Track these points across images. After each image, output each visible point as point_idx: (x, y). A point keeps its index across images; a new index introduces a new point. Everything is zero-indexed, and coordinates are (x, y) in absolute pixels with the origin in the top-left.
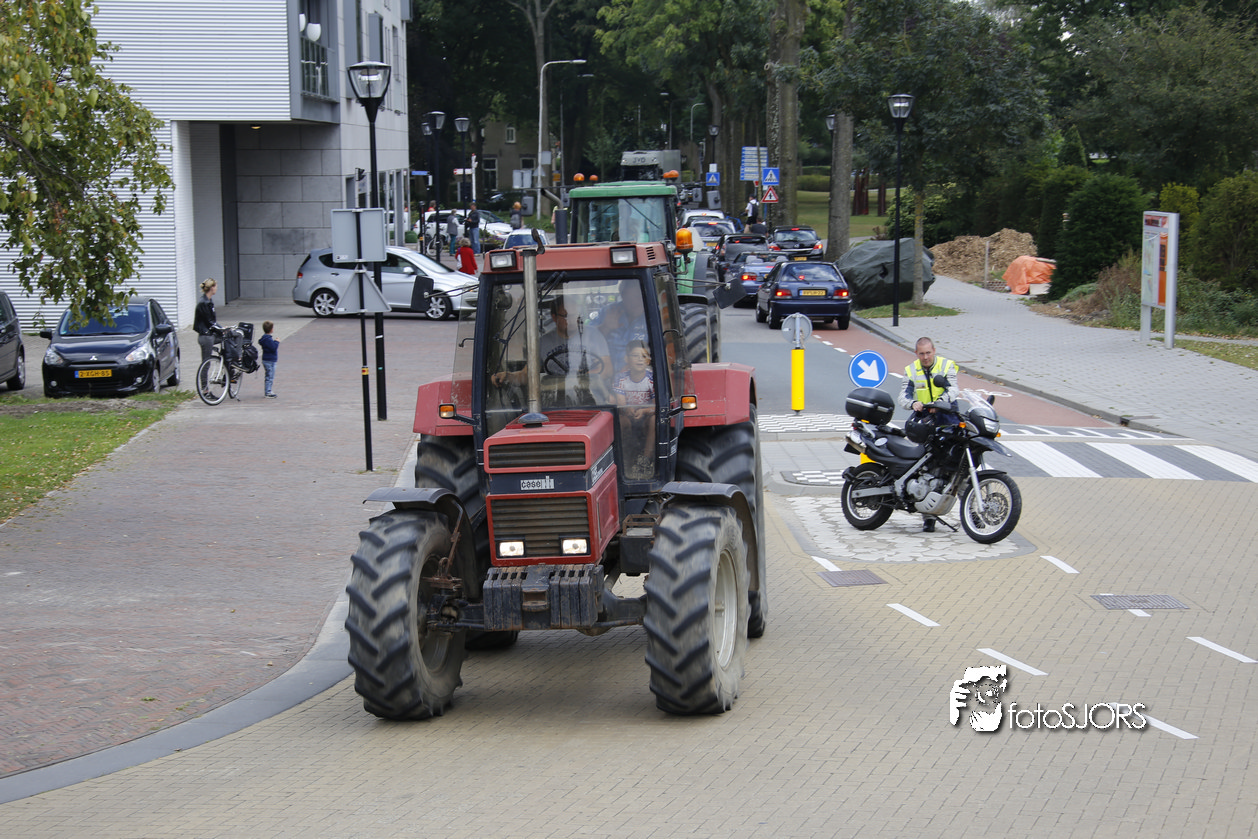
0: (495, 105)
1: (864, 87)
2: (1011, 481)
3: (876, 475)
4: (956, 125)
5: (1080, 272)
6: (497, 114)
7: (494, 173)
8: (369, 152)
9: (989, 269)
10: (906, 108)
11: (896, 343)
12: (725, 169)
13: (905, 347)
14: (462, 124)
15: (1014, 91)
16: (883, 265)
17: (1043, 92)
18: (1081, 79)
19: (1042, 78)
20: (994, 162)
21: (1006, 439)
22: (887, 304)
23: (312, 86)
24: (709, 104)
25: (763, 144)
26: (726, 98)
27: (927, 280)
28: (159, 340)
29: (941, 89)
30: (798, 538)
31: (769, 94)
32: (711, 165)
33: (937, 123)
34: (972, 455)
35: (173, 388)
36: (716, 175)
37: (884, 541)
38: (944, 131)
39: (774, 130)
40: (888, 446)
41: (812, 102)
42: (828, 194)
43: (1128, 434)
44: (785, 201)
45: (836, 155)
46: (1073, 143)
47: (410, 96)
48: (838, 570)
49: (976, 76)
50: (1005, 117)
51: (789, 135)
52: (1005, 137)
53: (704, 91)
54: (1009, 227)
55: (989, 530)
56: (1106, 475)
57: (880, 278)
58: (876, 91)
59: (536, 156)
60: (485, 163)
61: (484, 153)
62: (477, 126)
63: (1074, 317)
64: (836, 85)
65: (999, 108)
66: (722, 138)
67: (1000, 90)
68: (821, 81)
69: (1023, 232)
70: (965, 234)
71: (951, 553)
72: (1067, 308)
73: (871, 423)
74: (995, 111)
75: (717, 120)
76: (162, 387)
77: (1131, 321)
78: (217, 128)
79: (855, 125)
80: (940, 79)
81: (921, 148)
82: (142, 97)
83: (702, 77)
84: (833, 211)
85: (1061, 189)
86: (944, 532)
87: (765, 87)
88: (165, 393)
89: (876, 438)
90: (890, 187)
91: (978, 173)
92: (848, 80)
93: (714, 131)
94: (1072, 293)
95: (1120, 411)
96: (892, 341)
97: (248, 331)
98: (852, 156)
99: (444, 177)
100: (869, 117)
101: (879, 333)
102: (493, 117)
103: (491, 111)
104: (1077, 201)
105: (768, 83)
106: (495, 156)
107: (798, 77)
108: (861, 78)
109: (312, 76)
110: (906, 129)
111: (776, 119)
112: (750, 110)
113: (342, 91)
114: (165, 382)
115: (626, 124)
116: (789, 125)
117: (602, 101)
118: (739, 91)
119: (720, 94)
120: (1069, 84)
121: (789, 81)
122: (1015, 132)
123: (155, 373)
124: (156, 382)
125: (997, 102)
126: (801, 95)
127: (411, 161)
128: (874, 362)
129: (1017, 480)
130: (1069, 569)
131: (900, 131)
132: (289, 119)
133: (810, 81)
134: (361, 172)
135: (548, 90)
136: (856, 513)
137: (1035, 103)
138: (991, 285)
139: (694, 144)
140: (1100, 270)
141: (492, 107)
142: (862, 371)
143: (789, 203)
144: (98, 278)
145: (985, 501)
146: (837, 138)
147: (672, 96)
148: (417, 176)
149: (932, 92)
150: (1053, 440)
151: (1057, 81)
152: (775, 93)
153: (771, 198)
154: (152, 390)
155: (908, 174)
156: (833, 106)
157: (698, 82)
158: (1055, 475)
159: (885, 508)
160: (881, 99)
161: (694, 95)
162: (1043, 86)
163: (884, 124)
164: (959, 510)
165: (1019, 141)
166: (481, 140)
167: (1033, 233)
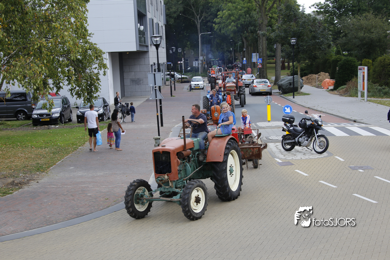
0: (188, 45)
1: (284, 37)
2: (326, 137)
3: (290, 137)
4: (308, 46)
5: (341, 83)
6: (188, 47)
7: (188, 62)
8: (157, 58)
9: (318, 83)
10: (295, 42)
11: (294, 103)
12: (248, 59)
13: (296, 104)
14: (180, 50)
15: (323, 36)
16: (290, 83)
17: (330, 36)
18: (339, 32)
19: (330, 33)
20: (318, 55)
21: (324, 126)
22: (291, 93)
23: (141, 42)
24: (243, 43)
25: (258, 52)
26: (247, 41)
27: (301, 86)
28: (105, 108)
29: (304, 37)
30: (270, 154)
31: (259, 39)
32: (244, 58)
33: (303, 45)
34: (315, 131)
35: (109, 120)
36: (245, 61)
37: (293, 154)
38: (305, 47)
39: (260, 49)
40: (293, 129)
41: (270, 41)
42: (275, 65)
43: (356, 124)
44: (263, 67)
45: (277, 55)
46: (339, 49)
47: (166, 43)
48: (281, 162)
49: (313, 33)
50: (321, 43)
51: (264, 50)
52: (321, 48)
53: (242, 39)
54: (322, 72)
55: (320, 150)
56: (350, 135)
57: (289, 86)
58: (287, 37)
59: (199, 58)
60: (186, 60)
61: (185, 57)
62: (183, 50)
63: (340, 94)
64: (276, 36)
65: (319, 41)
66: (247, 51)
67: (319, 36)
68: (273, 35)
69: (326, 73)
70: (311, 74)
71: (311, 156)
72: (338, 92)
73: (289, 123)
74: (318, 42)
75: (245, 47)
76: (106, 120)
77: (356, 95)
78: (118, 53)
79: (282, 46)
80: (304, 34)
81: (299, 52)
82: (100, 46)
83: (241, 36)
84: (276, 69)
85: (336, 62)
86: (309, 151)
87: (258, 38)
88: (107, 121)
89: (290, 127)
90: (291, 62)
91: (314, 58)
92: (279, 35)
93: (245, 49)
94: (339, 88)
95: (353, 118)
96: (293, 102)
97: (127, 105)
98: (281, 55)
99: (175, 64)
100: (285, 44)
101: (289, 100)
102: (187, 48)
103: (187, 46)
104: (340, 64)
105: (259, 37)
106: (188, 58)
107: (266, 35)
108: (283, 34)
109: (141, 39)
110: (295, 47)
111: (261, 46)
112: (254, 44)
113: (149, 43)
114: (107, 119)
115: (221, 49)
116: (264, 47)
117: (215, 43)
118: (251, 39)
119: (246, 40)
120: (337, 34)
121: (264, 36)
122: (323, 47)
123: (105, 116)
124: (105, 118)
125: (318, 39)
126: (267, 40)
127: (167, 60)
128: (289, 108)
129: (327, 137)
130: (342, 160)
131: (293, 47)
132: (136, 50)
133: (269, 36)
134: (154, 64)
135: (201, 40)
136: (285, 147)
137: (329, 39)
138: (318, 87)
139: (240, 54)
140: (347, 82)
141: (187, 45)
142: (286, 110)
143: (265, 68)
144: (90, 93)
145: (319, 143)
146: (277, 50)
147: (233, 41)
148: (169, 64)
149: (301, 37)
150: (336, 126)
151: (334, 33)
152: (260, 39)
153: (260, 66)
154: (104, 121)
155: (295, 59)
156: (276, 42)
157: (240, 37)
158: (337, 136)
159: (293, 145)
160: (288, 39)
161: (239, 40)
162: (330, 35)
163: (289, 46)
164: (312, 145)
165: (325, 49)
166: (184, 54)
167: (329, 73)
